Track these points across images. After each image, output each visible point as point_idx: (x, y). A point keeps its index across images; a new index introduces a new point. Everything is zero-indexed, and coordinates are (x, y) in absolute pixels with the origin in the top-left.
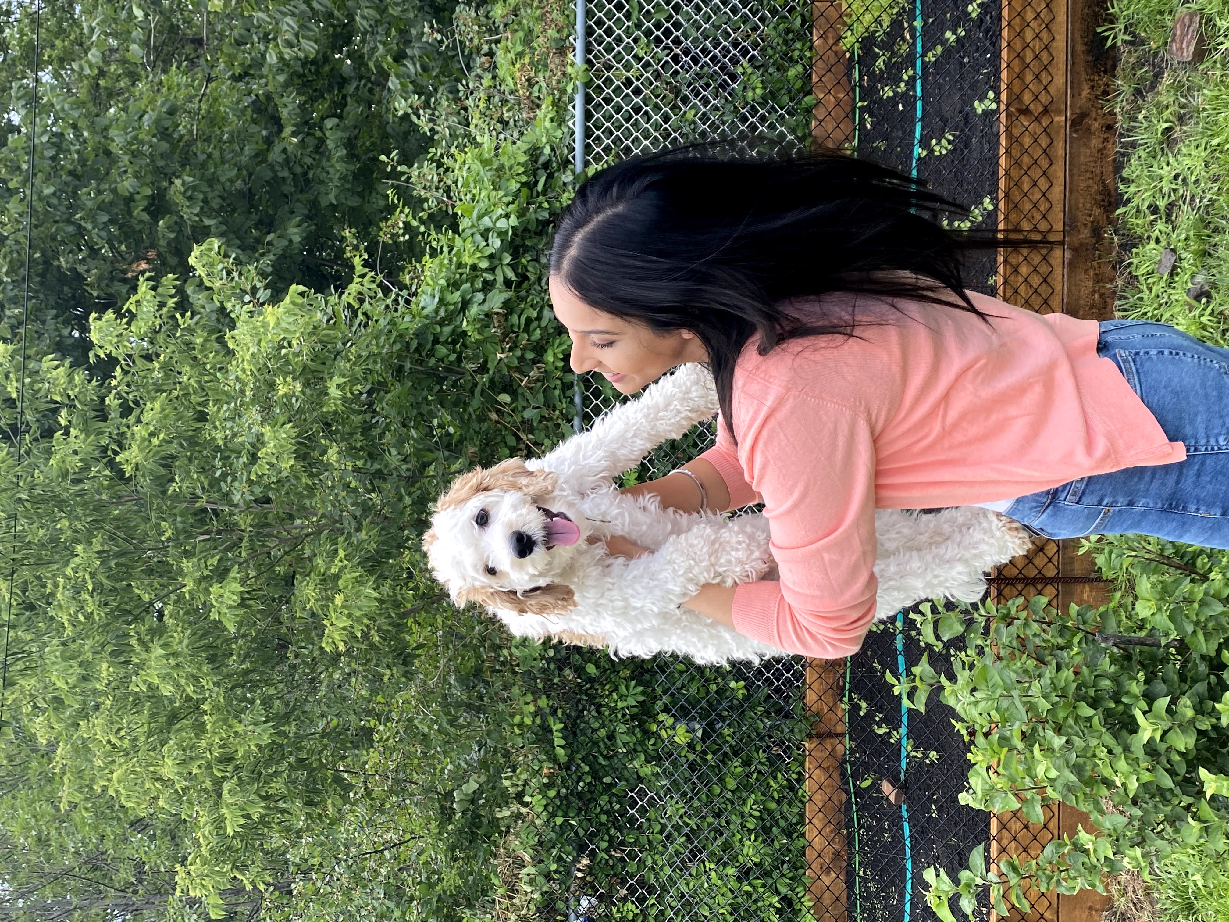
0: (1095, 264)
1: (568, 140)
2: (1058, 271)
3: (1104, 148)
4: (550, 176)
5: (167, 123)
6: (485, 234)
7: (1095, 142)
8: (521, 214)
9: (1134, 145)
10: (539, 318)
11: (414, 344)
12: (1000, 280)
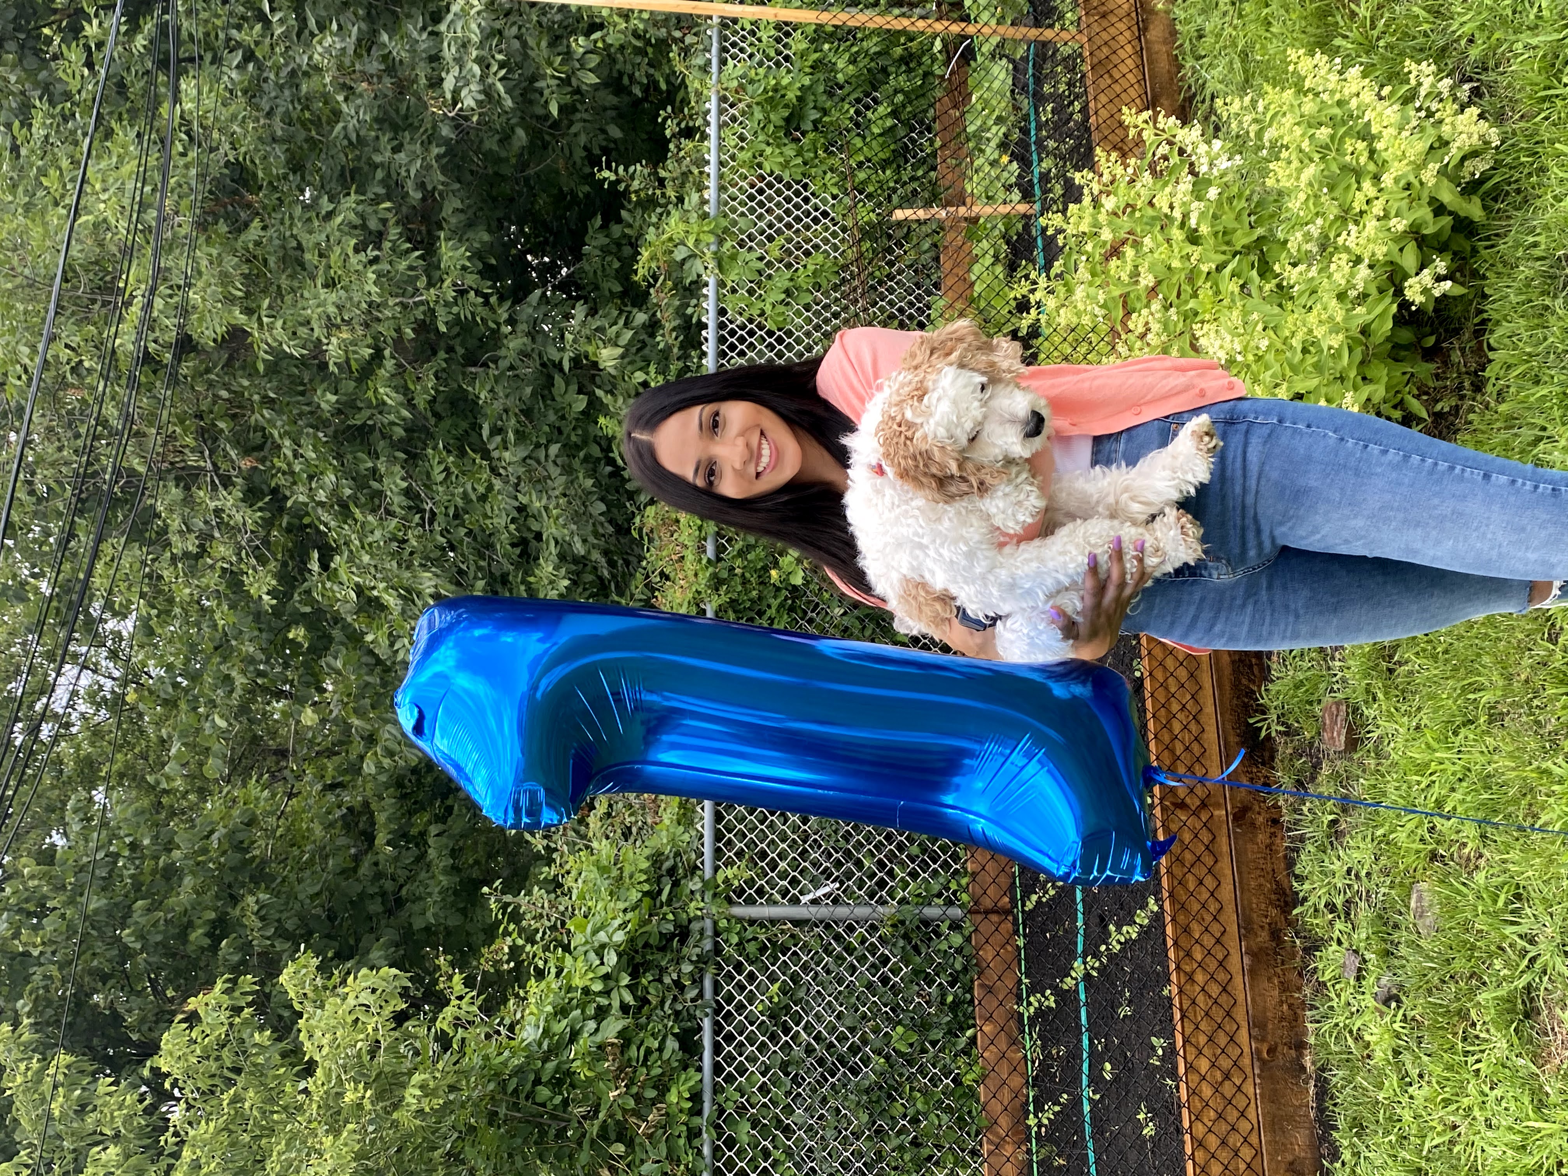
0: (1278, 970)
1: (696, 844)
2: (1238, 980)
3: (1272, 844)
4: (676, 884)
5: (242, 836)
6: (600, 951)
7: (1262, 838)
9: (1302, 839)
10: (661, 1049)
11: (512, 1084)
12: (1175, 990)
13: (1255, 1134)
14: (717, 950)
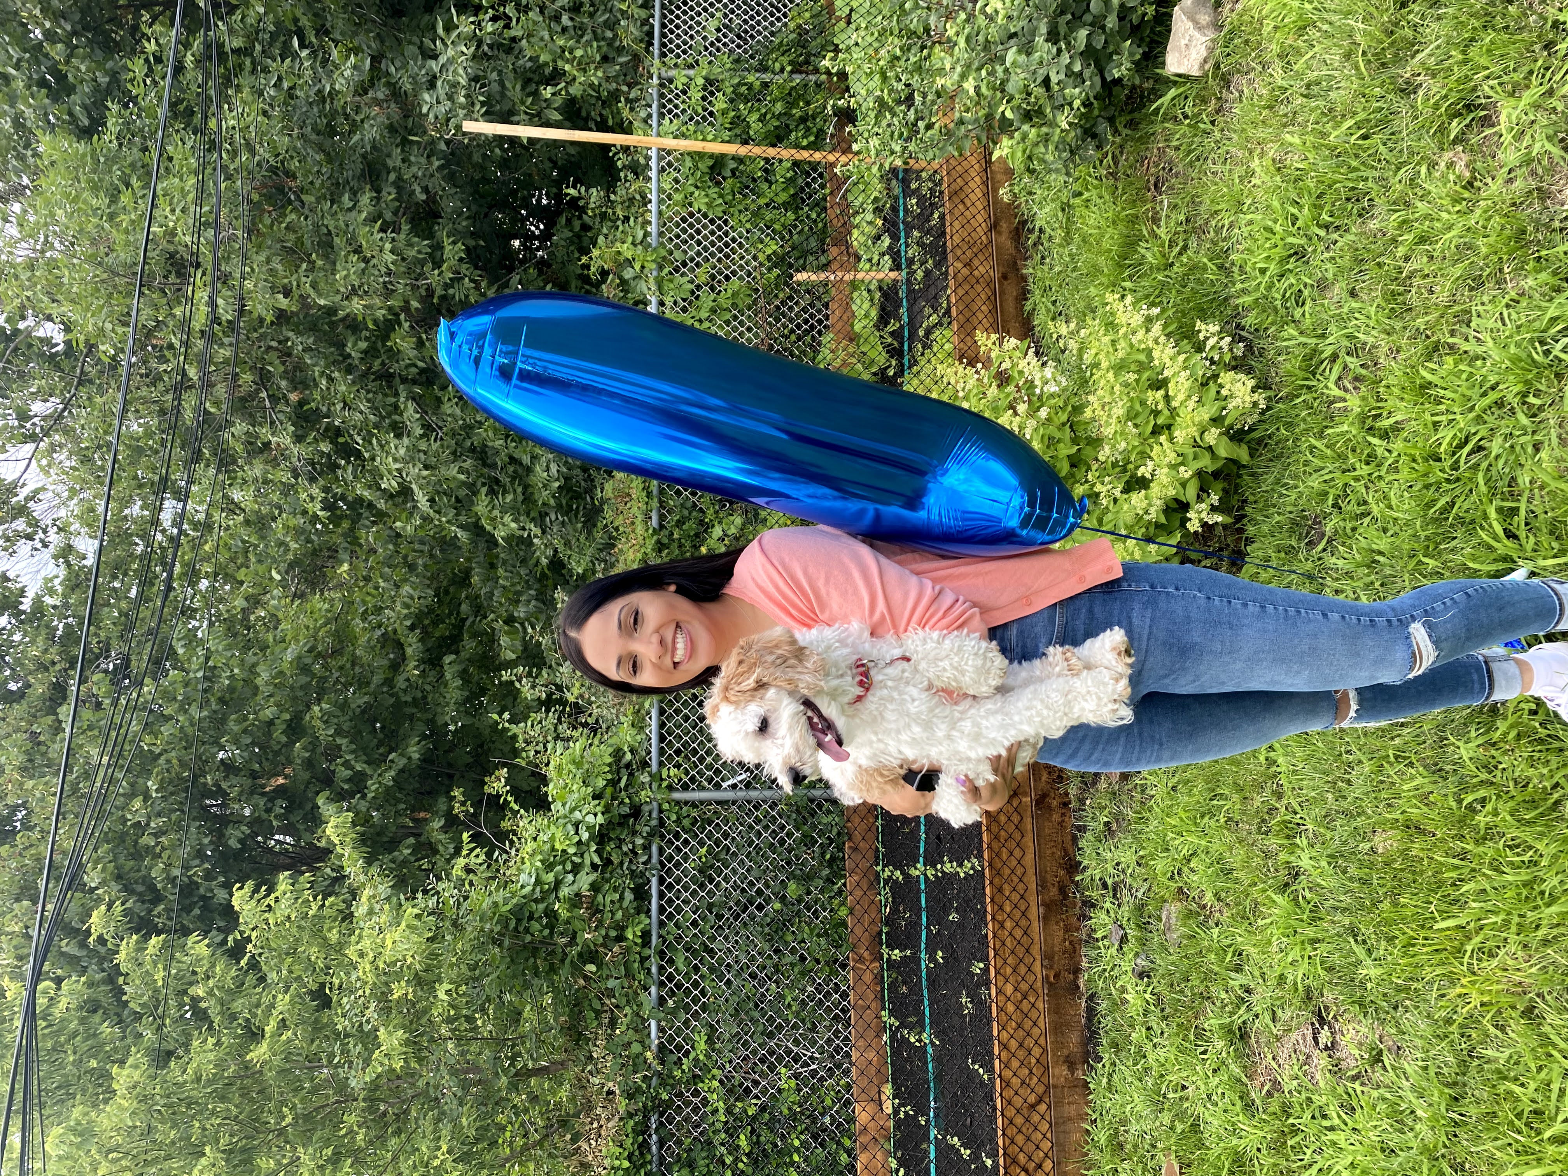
0: (1063, 917)
1: (646, 744)
2: (1035, 924)
4: (631, 775)
5: (309, 660)
6: (576, 825)
7: (1056, 817)
8: (606, 811)
9: (1083, 829)
10: (622, 898)
11: (513, 924)
12: (990, 935)
13: (1043, 1038)
14: (662, 823)
